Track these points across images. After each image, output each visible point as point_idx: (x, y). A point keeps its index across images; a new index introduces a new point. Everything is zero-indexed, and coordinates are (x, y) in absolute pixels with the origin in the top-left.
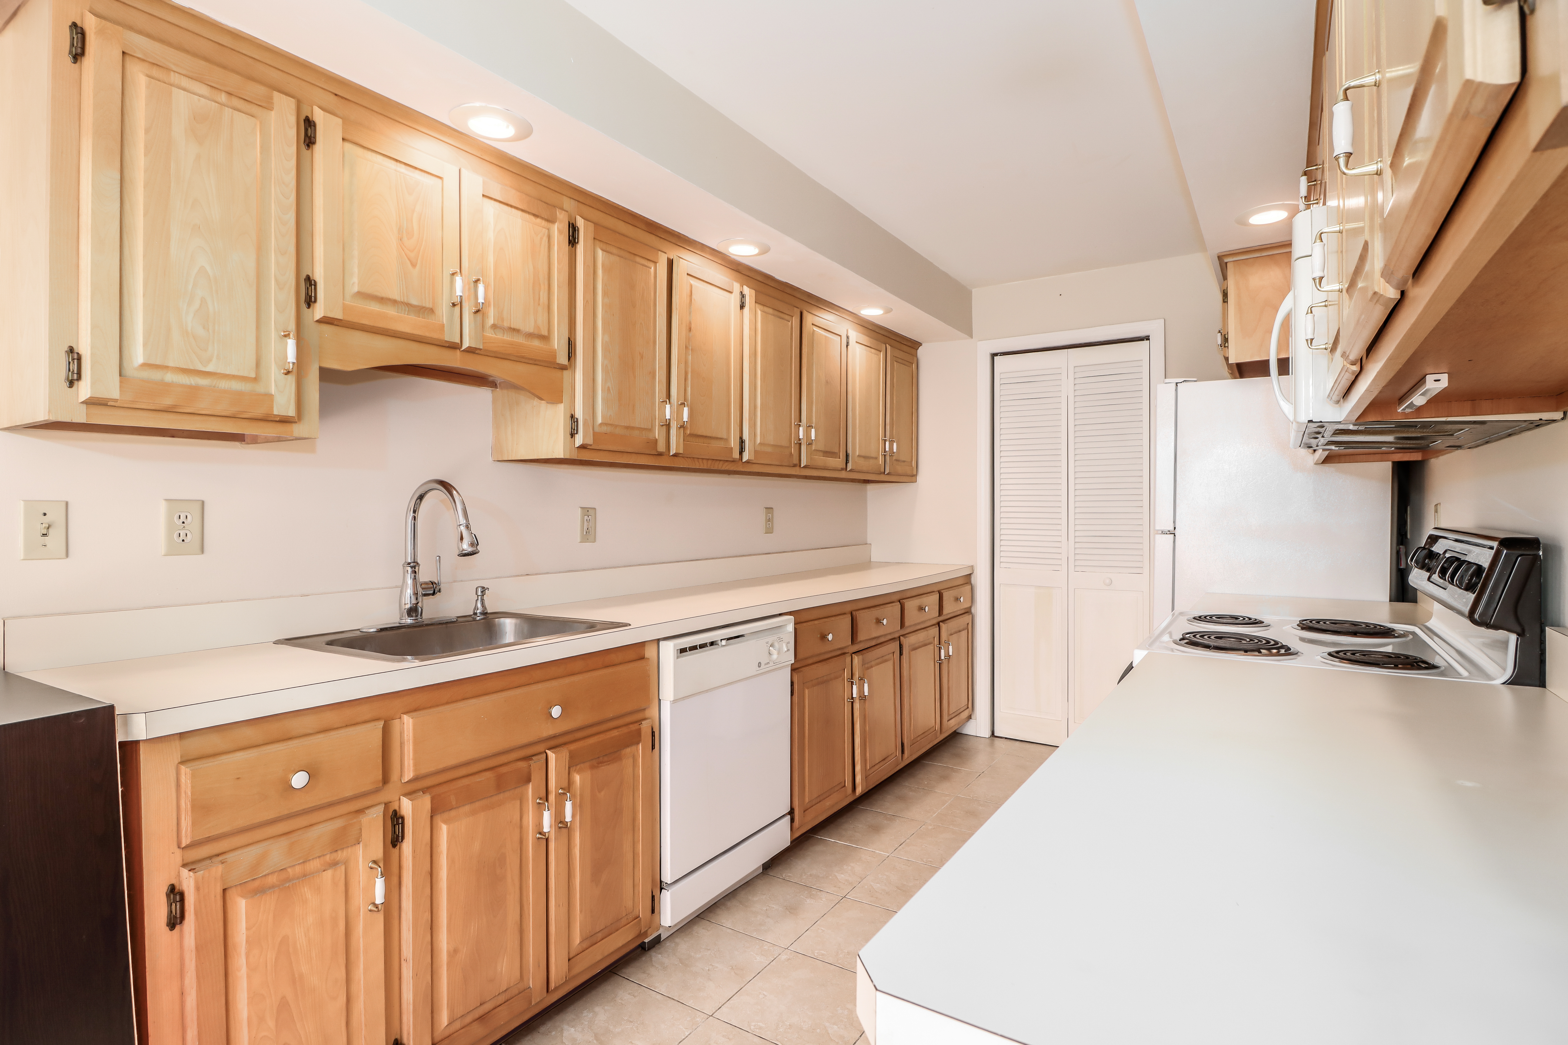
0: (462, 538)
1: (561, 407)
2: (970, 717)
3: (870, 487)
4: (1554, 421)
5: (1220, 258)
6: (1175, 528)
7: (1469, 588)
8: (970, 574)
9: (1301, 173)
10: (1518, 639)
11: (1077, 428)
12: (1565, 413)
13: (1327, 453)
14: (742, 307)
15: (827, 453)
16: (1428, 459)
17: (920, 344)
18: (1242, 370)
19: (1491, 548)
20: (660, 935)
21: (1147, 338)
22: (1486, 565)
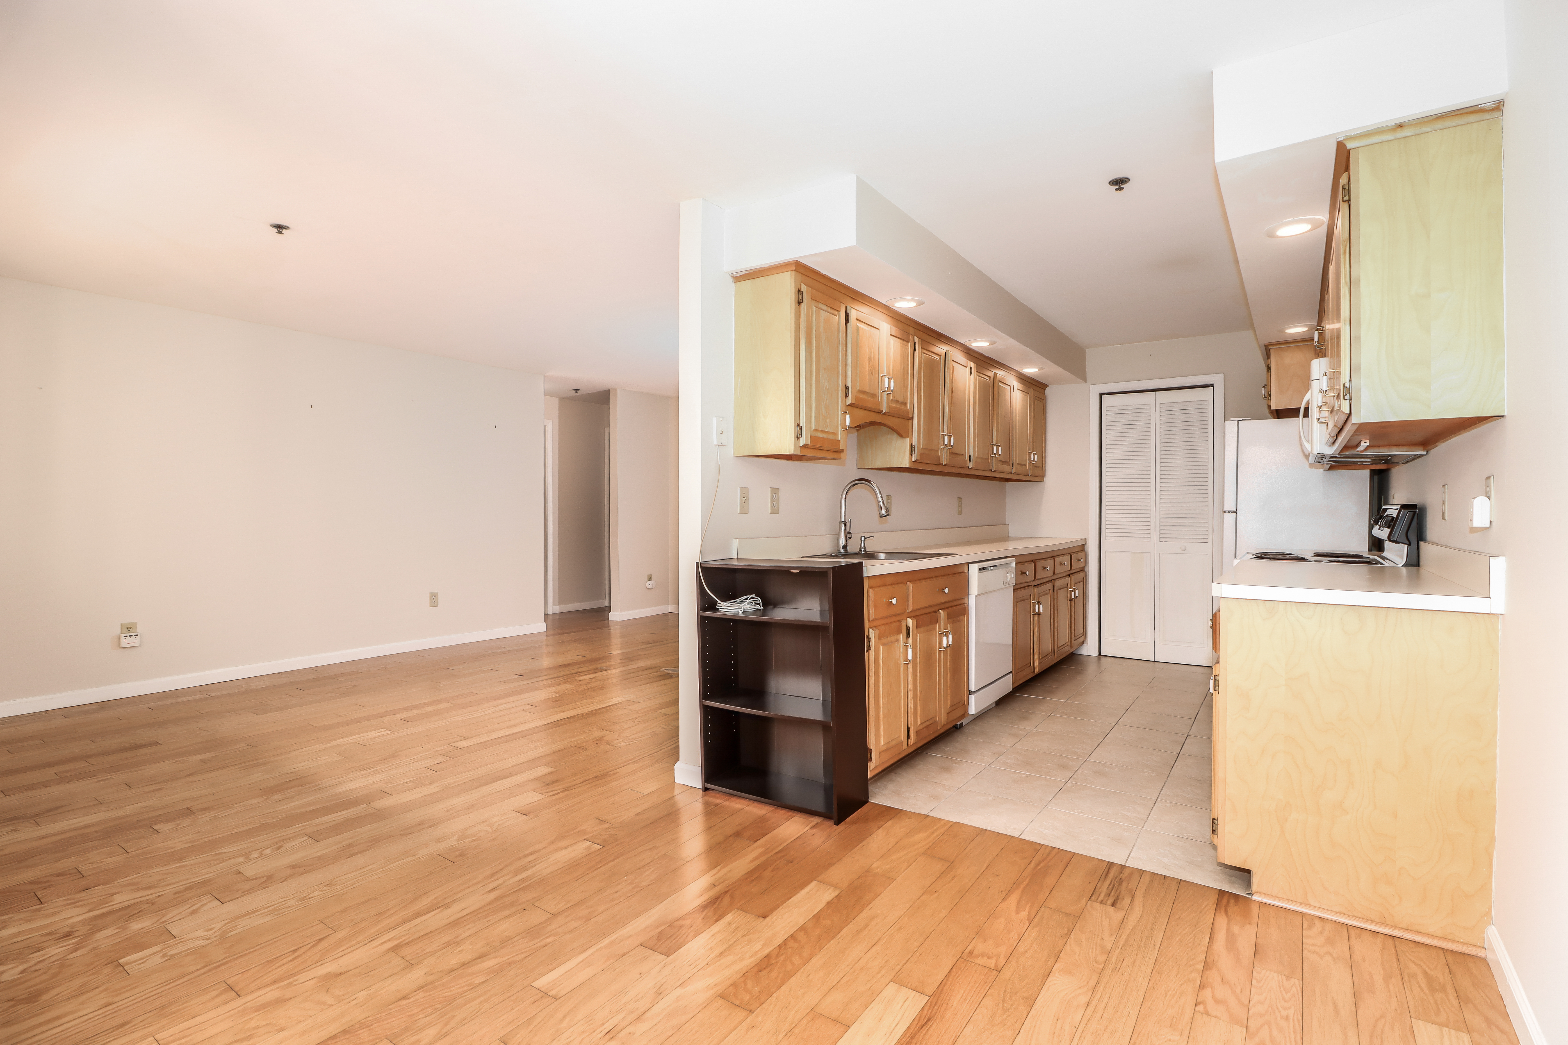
0: (881, 509)
1: (907, 440)
2: (1083, 643)
3: (1008, 484)
4: (1423, 455)
5: (1266, 346)
6: (1237, 509)
7: (1388, 527)
8: (1084, 545)
9: (1315, 329)
10: (1408, 547)
11: (1162, 445)
12: (1427, 452)
13: (1329, 465)
14: (971, 374)
15: (1004, 462)
16: (1392, 468)
17: (1047, 386)
18: (1279, 414)
19: (1397, 509)
20: (963, 723)
21: (1212, 386)
22: (1395, 515)
